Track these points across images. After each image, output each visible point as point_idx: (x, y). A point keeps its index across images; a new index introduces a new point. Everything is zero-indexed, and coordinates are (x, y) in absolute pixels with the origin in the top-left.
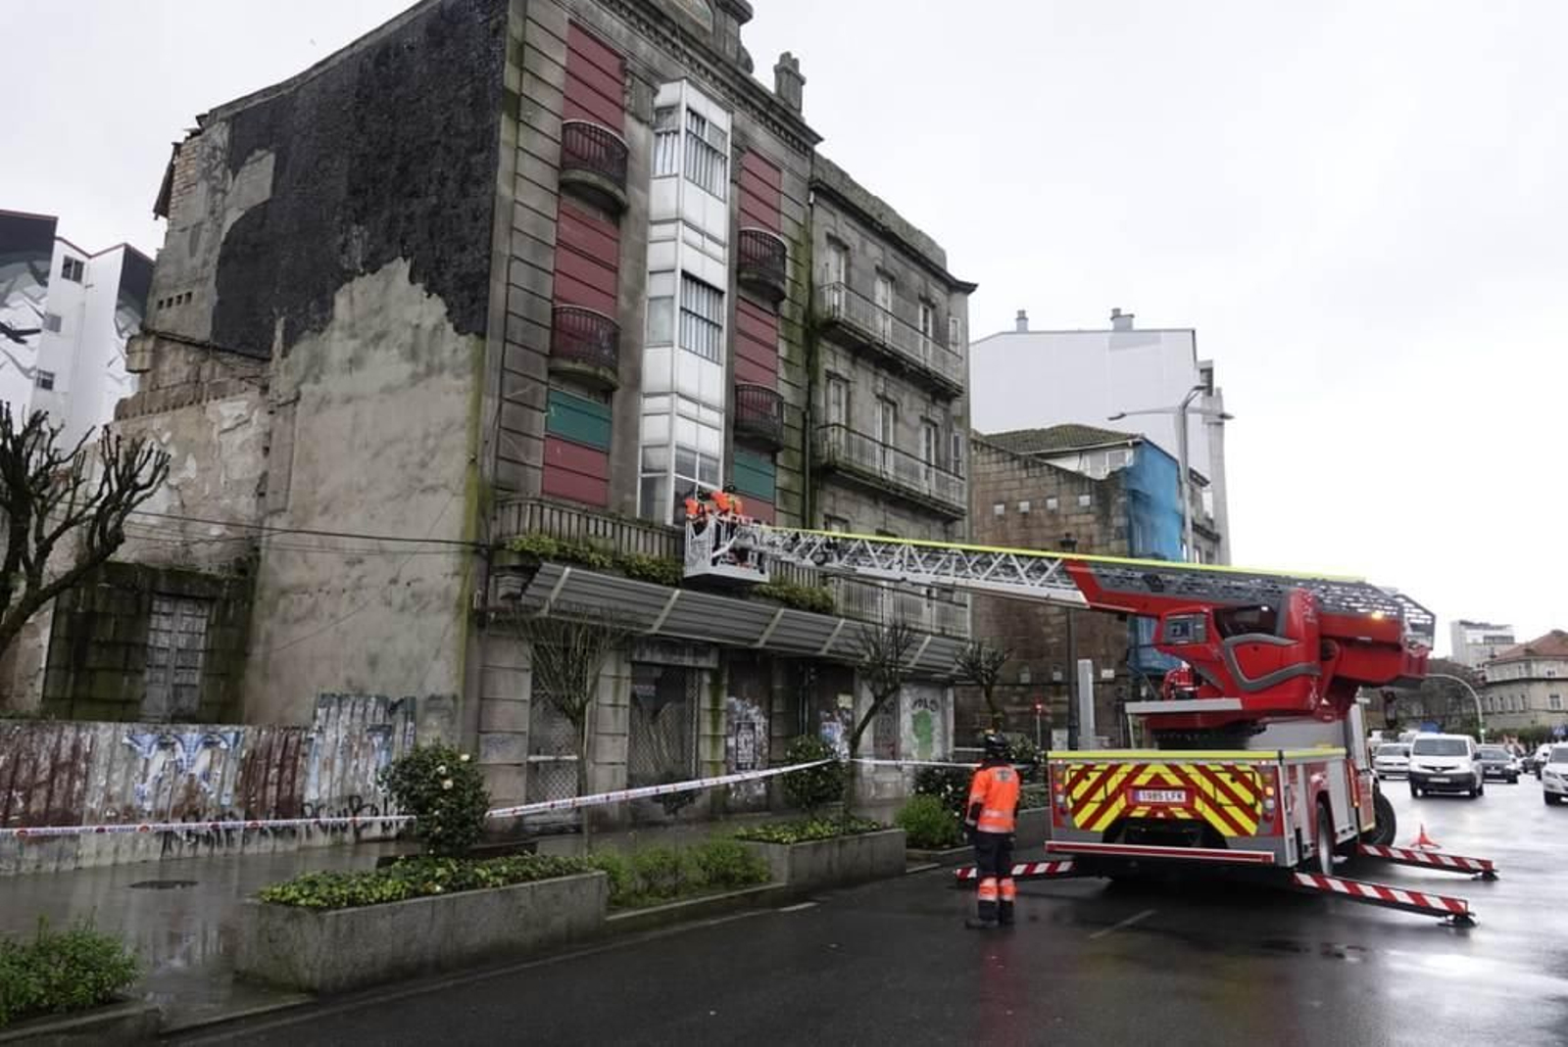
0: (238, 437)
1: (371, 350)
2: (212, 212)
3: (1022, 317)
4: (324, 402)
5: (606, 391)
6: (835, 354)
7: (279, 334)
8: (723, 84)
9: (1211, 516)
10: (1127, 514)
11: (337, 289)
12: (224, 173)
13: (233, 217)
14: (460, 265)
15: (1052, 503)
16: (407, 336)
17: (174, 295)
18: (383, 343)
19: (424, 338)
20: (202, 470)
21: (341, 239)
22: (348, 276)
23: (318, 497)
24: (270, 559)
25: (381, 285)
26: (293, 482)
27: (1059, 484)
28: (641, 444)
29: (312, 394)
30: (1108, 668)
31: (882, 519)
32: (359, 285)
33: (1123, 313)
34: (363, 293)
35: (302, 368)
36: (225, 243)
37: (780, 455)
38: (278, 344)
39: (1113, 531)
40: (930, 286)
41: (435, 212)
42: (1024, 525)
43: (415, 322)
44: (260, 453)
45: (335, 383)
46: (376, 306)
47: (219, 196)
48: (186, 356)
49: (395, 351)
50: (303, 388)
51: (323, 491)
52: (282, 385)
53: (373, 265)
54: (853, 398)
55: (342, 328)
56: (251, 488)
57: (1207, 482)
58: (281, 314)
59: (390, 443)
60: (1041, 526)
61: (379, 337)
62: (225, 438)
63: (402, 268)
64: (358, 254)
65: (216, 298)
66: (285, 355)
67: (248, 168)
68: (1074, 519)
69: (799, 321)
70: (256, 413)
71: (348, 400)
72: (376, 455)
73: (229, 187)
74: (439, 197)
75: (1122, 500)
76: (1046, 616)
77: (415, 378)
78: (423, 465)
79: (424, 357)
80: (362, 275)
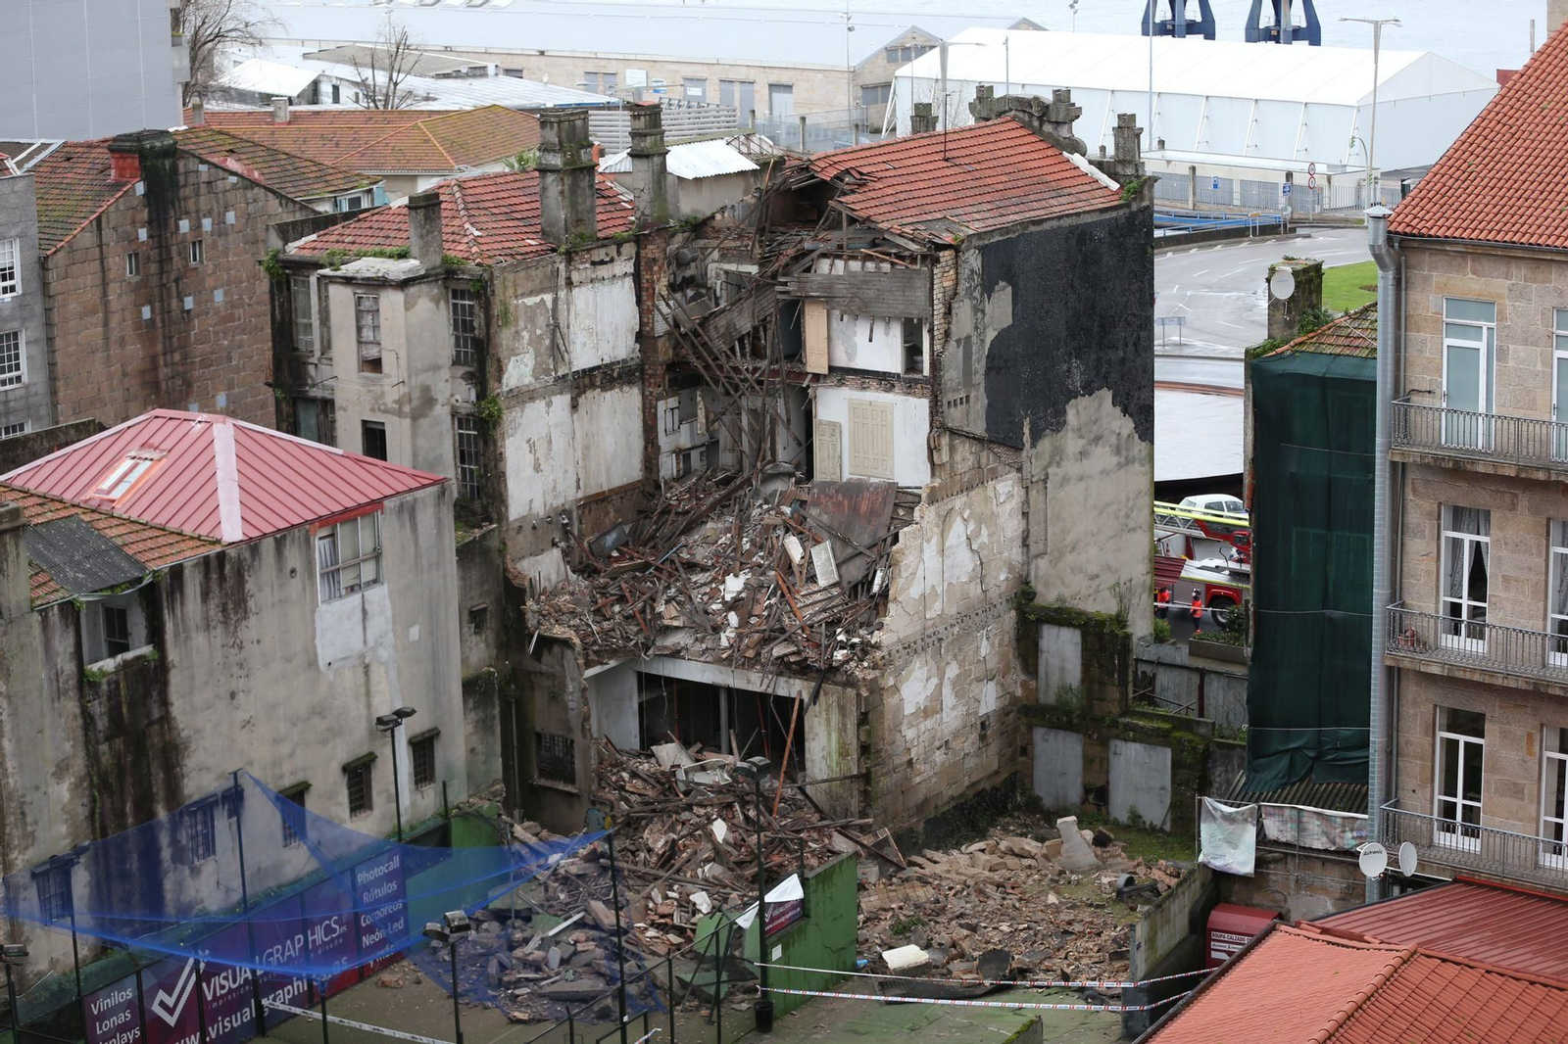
0: (1008, 507)
1: (1094, 446)
2: (976, 328)
4: (1065, 480)
7: (1026, 430)
11: (1068, 402)
12: (982, 295)
13: (991, 335)
14: (1139, 399)
16: (1113, 439)
17: (958, 396)
18: (1100, 443)
19: (1123, 442)
20: (989, 535)
21: (1065, 367)
22: (1074, 395)
23: (1067, 542)
24: (1039, 588)
25: (1096, 405)
26: (1049, 535)
29: (1056, 475)
32: (1083, 402)
34: (1085, 409)
35: (1047, 456)
36: (988, 357)
38: (1027, 438)
41: (1123, 361)
43: (1118, 431)
44: (1020, 517)
45: (1072, 468)
46: (1093, 418)
47: (979, 315)
48: (971, 447)
49: (1108, 449)
50: (1050, 471)
51: (1070, 538)
52: (1034, 469)
53: (1089, 389)
55: (1073, 430)
56: (1019, 542)
58: (1026, 415)
59: (1107, 505)
61: (1097, 439)
62: (1000, 509)
63: (1107, 395)
64: (1077, 380)
65: (986, 401)
66: (1033, 445)
67: (997, 295)
70: (1016, 488)
71: (1081, 479)
72: (1101, 513)
73: (987, 310)
74: (1124, 352)
77: (1120, 465)
78: (1127, 516)
79: (1124, 453)
80: (1083, 395)
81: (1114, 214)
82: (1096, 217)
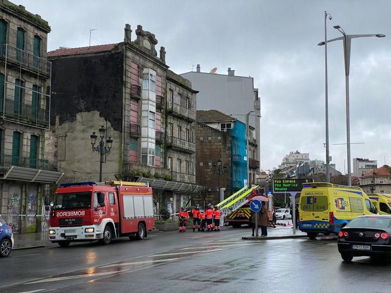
1: (89, 129)
3: (198, 67)
4: (75, 138)
5: (136, 139)
6: (170, 118)
7: (57, 119)
8: (153, 62)
9: (255, 139)
10: (231, 143)
11: (77, 113)
15: (210, 138)
21: (77, 102)
22: (80, 111)
23: (76, 159)
25: (91, 115)
26: (67, 155)
27: (212, 133)
28: (142, 148)
29: (71, 136)
30: (224, 187)
31: (178, 156)
32: (84, 114)
33: (231, 70)
34: (85, 116)
35: (67, 129)
37: (161, 145)
38: (57, 122)
39: (227, 148)
40: (188, 93)
41: (106, 102)
42: (201, 144)
43: (102, 125)
44: (54, 147)
45: (78, 134)
46: (90, 120)
50: (68, 134)
51: (77, 157)
52: (60, 132)
53: (88, 110)
54: (173, 128)
55: (79, 122)
56: (52, 154)
57: (254, 129)
58: (58, 115)
60: (206, 145)
61: (92, 127)
63: (97, 113)
64: (83, 106)
66: (60, 125)
68: (216, 144)
69: (164, 112)
70: (52, 137)
71: (83, 139)
74: (107, 100)
75: (230, 139)
76: (207, 172)
80: (85, 112)
81: (103, 54)
82: (93, 55)
